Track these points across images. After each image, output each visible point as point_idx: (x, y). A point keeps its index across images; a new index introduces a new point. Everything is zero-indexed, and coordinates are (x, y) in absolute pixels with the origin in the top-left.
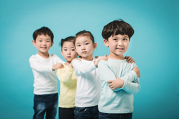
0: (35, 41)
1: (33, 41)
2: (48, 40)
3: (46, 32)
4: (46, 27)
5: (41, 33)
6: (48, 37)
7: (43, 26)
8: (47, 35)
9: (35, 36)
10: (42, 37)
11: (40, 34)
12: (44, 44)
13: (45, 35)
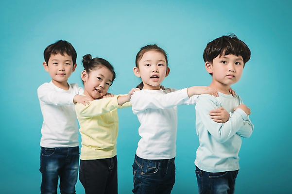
0: (47, 64)
1: (44, 63)
2: (67, 62)
3: (64, 50)
4: (63, 40)
5: (56, 51)
6: (67, 57)
7: (59, 40)
8: (65, 54)
9: (47, 56)
10: (58, 57)
11: (55, 53)
12: (61, 69)
13: (62, 54)
